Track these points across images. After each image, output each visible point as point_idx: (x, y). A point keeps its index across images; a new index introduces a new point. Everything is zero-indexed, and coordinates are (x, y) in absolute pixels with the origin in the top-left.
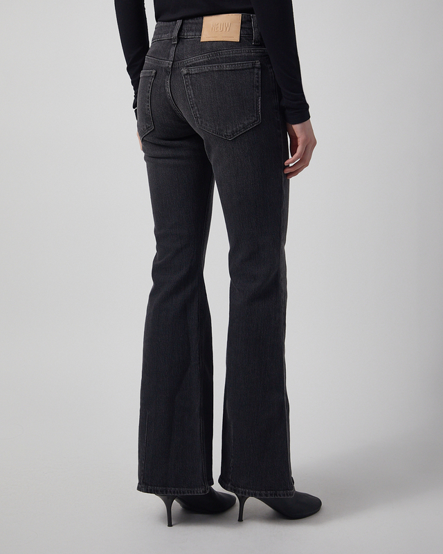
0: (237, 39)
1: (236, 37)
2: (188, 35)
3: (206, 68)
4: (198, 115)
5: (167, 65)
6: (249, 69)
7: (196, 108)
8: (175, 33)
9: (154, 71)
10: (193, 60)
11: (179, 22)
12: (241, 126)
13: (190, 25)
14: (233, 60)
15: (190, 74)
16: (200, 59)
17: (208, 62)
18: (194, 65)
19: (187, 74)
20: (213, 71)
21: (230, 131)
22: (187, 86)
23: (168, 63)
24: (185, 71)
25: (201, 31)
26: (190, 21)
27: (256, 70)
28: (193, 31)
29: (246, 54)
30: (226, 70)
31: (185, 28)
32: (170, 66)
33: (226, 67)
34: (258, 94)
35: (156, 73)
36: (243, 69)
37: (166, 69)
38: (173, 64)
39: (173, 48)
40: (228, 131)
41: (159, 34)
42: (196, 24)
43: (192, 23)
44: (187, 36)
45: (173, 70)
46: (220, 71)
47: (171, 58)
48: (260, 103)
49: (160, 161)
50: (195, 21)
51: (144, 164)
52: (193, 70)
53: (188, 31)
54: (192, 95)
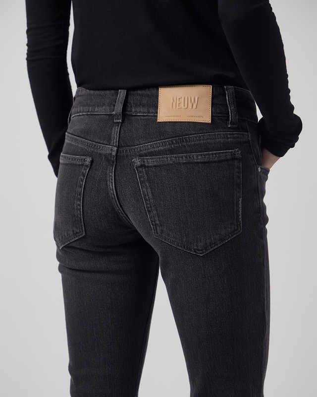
0: (207, 119)
1: (206, 117)
2: (139, 111)
3: (169, 159)
4: (158, 222)
5: (109, 152)
6: (227, 160)
7: (155, 212)
8: (119, 108)
9: (89, 160)
10: (149, 146)
11: (122, 93)
12: (217, 237)
13: (138, 98)
14: (206, 148)
15: (145, 167)
16: (158, 145)
17: (171, 151)
18: (151, 154)
19: (141, 166)
20: (179, 164)
21: (202, 244)
22: (142, 182)
23: (111, 149)
24: (137, 162)
25: (156, 106)
26: (139, 92)
27: (236, 163)
28: (144, 106)
29: (222, 140)
30: (198, 163)
31: (131, 100)
32: (114, 154)
33: (197, 157)
34: (238, 194)
35: (92, 162)
36: (219, 161)
37: (107, 158)
38: (117, 151)
39: (116, 130)
40: (200, 244)
41: (89, 105)
42: (148, 96)
43: (142, 95)
44: (136, 112)
45: (118, 159)
46: (189, 163)
47: (115, 141)
48: (240, 206)
49: (86, 275)
50: (147, 92)
51: (59, 276)
52: (151, 161)
53: (136, 106)
54: (150, 195)
